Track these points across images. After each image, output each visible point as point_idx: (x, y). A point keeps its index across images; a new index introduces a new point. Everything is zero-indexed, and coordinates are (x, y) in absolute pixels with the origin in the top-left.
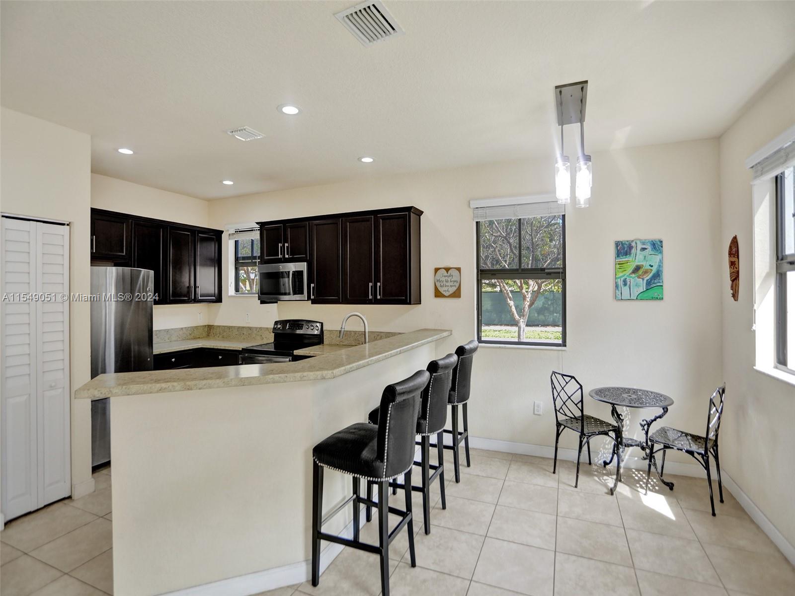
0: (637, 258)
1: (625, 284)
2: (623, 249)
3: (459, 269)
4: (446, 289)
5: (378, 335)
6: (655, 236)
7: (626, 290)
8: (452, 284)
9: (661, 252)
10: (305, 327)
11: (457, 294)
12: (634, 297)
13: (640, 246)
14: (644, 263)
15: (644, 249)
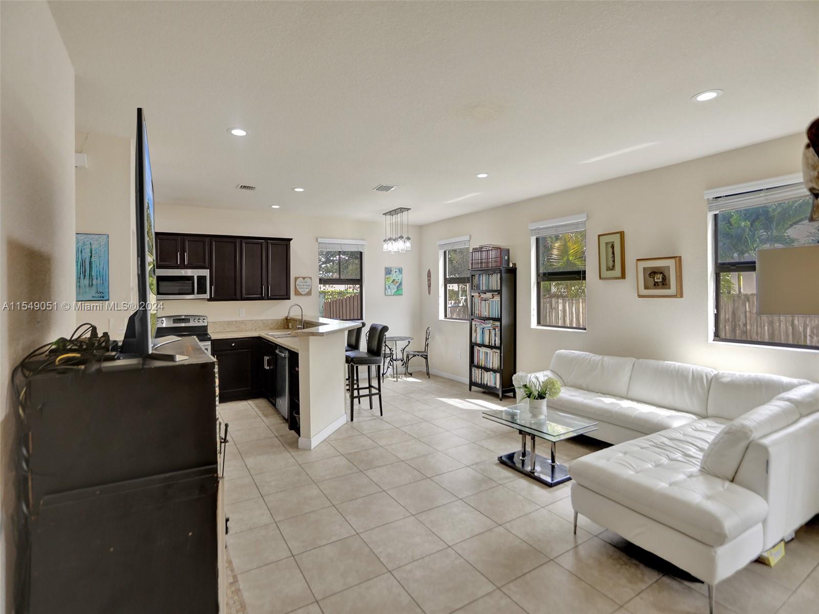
0: (394, 276)
1: (389, 288)
2: (388, 271)
3: (311, 278)
4: (303, 290)
5: (255, 322)
6: (400, 266)
7: (389, 290)
8: (307, 287)
9: (402, 274)
10: (191, 320)
11: (309, 293)
12: (392, 294)
13: (394, 270)
14: (396, 278)
15: (396, 272)
